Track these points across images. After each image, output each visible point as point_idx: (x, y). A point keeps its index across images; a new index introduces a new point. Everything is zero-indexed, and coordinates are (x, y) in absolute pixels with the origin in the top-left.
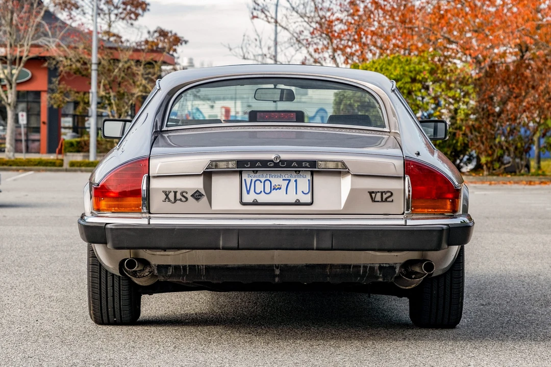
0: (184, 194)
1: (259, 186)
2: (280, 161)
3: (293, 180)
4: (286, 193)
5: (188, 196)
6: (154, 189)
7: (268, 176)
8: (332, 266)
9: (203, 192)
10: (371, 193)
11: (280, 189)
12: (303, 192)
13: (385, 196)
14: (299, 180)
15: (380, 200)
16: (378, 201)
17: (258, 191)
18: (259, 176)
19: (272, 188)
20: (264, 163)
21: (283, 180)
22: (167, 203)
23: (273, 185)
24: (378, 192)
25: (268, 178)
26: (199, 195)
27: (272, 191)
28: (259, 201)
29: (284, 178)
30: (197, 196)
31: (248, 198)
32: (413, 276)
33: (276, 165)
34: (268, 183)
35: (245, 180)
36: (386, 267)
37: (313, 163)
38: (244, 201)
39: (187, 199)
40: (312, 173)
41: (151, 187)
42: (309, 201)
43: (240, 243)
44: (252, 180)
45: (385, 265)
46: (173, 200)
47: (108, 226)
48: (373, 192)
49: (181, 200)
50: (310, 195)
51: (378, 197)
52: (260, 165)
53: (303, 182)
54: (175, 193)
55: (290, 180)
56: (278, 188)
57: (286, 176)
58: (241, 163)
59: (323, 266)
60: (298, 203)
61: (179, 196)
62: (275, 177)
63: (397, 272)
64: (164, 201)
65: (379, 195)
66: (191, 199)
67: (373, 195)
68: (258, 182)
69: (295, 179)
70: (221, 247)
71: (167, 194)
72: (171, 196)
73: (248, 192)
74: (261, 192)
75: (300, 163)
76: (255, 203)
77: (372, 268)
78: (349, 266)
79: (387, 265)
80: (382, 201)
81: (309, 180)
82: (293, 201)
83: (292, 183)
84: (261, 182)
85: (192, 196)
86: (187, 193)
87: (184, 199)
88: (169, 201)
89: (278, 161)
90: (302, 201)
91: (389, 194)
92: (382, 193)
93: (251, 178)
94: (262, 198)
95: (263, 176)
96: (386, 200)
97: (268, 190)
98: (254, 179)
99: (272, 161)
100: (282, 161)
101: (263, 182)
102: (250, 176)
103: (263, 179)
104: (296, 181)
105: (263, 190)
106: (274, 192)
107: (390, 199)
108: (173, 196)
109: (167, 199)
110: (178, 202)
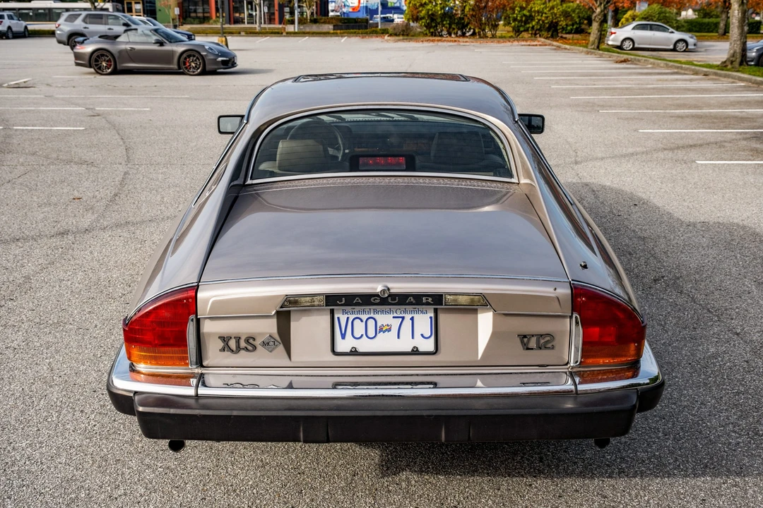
0: (251, 341)
1: (359, 328)
2: (389, 296)
3: (408, 317)
4: (399, 337)
6: (206, 333)
7: (372, 311)
9: (277, 338)
10: (522, 338)
11: (389, 330)
12: (422, 335)
13: (543, 341)
14: (417, 317)
15: (535, 346)
16: (532, 349)
17: (357, 335)
18: (359, 312)
19: (378, 328)
20: (366, 299)
21: (394, 317)
22: (227, 353)
23: (379, 325)
24: (533, 336)
25: (372, 315)
26: (272, 343)
27: (378, 335)
28: (361, 350)
29: (395, 315)
31: (343, 345)
33: (383, 301)
34: (371, 322)
35: (338, 318)
37: (438, 298)
38: (339, 349)
39: (255, 348)
40: (436, 311)
41: (202, 332)
42: (431, 348)
43: (329, 435)
44: (348, 318)
46: (235, 350)
48: (525, 336)
49: (246, 349)
50: (433, 339)
51: (533, 343)
52: (360, 301)
53: (423, 321)
54: (238, 339)
55: (403, 318)
56: (386, 330)
57: (398, 312)
58: (331, 299)
60: (415, 352)
61: (243, 344)
62: (382, 312)
64: (223, 350)
65: (534, 340)
66: (261, 349)
67: (526, 340)
68: (357, 322)
69: (411, 316)
72: (232, 344)
73: (343, 336)
74: (362, 335)
75: (419, 298)
76: (354, 352)
80: (538, 348)
81: (431, 318)
82: (409, 350)
83: (407, 322)
84: (362, 321)
85: (262, 343)
86: (254, 339)
87: (250, 348)
88: (231, 350)
89: (386, 295)
90: (421, 349)
91: (548, 338)
92: (538, 337)
93: (346, 316)
94: (364, 345)
95: (364, 312)
96: (544, 347)
97: (371, 333)
98: (352, 317)
99: (378, 295)
100: (393, 296)
101: (364, 321)
102: (344, 312)
103: (364, 317)
104: (412, 319)
105: (364, 333)
106: (380, 335)
107: (549, 345)
108: (234, 344)
109: (226, 348)
110: (242, 351)
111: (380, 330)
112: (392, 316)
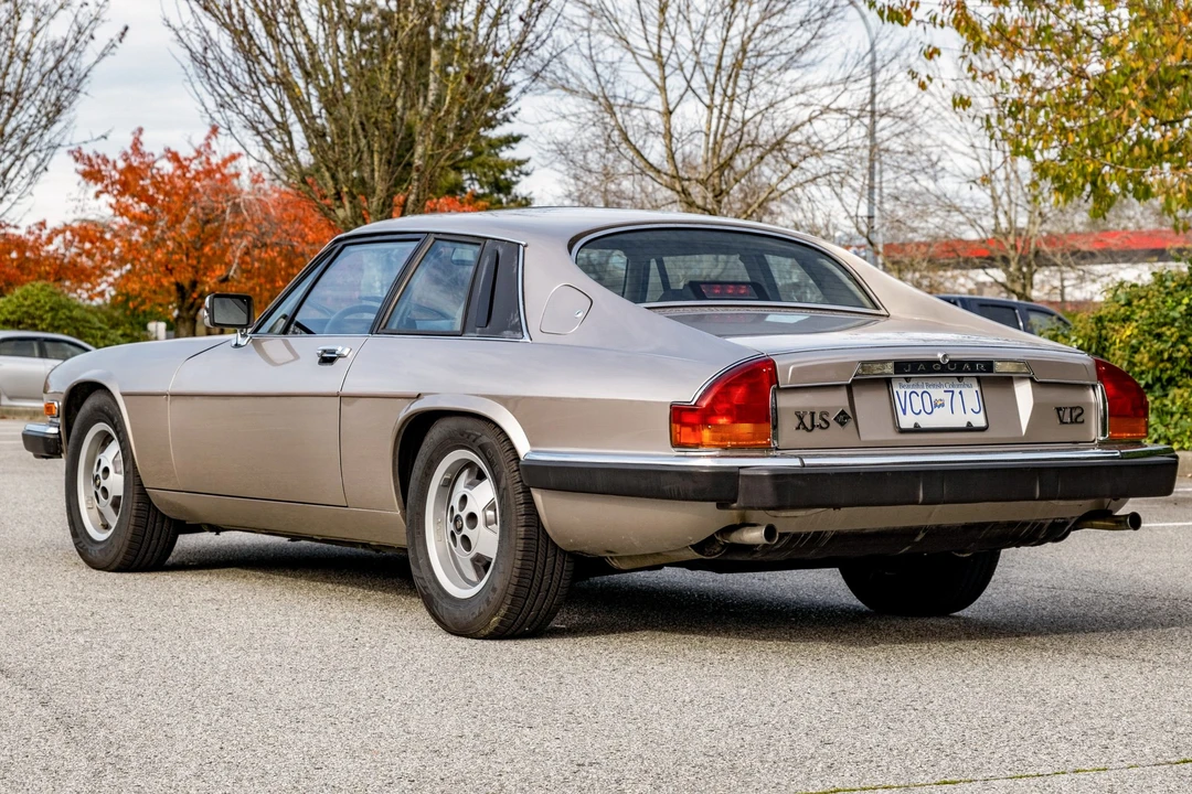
0: (825, 417)
1: (916, 400)
3: (957, 391)
4: (953, 413)
5: (831, 419)
6: (785, 408)
7: (925, 385)
10: (1059, 409)
11: (943, 405)
12: (973, 410)
13: (1074, 415)
14: (964, 390)
15: (1069, 420)
16: (1067, 423)
17: (916, 410)
18: (913, 386)
19: (933, 404)
20: (927, 366)
21: (945, 391)
22: (802, 432)
23: (933, 400)
24: (1067, 408)
25: (925, 390)
27: (934, 410)
28: (923, 425)
29: (945, 389)
30: (843, 418)
31: (906, 422)
33: (943, 368)
35: (897, 393)
37: (989, 365)
38: (904, 425)
39: (829, 425)
40: (984, 381)
41: (779, 405)
42: (983, 424)
44: (905, 392)
46: (810, 428)
47: (742, 472)
48: (1061, 409)
49: (820, 426)
50: (982, 414)
51: (1067, 417)
52: (924, 368)
53: (970, 395)
54: (813, 414)
55: (953, 392)
56: (940, 405)
57: (948, 386)
58: (900, 365)
60: (969, 428)
61: (817, 421)
62: (933, 386)
64: (798, 428)
65: (1067, 413)
66: (834, 425)
67: (1061, 413)
68: (914, 395)
69: (960, 390)
70: (921, 500)
71: (800, 416)
72: (807, 420)
73: (905, 414)
74: (921, 410)
75: (973, 365)
76: (917, 430)
80: (1072, 422)
81: (977, 392)
82: (964, 425)
83: (957, 396)
84: (918, 395)
85: (836, 419)
86: (827, 414)
87: (824, 425)
88: (805, 428)
89: (947, 362)
90: (974, 425)
91: (1079, 411)
92: (1071, 409)
93: (903, 390)
94: (926, 421)
95: (918, 386)
96: (1076, 422)
97: (929, 409)
98: (908, 391)
100: (952, 363)
101: (920, 395)
102: (901, 386)
103: (919, 391)
104: (960, 393)
105: (922, 408)
106: (936, 410)
107: (1081, 419)
108: (809, 421)
109: (801, 425)
110: (816, 429)
111: (936, 405)
112: (942, 390)
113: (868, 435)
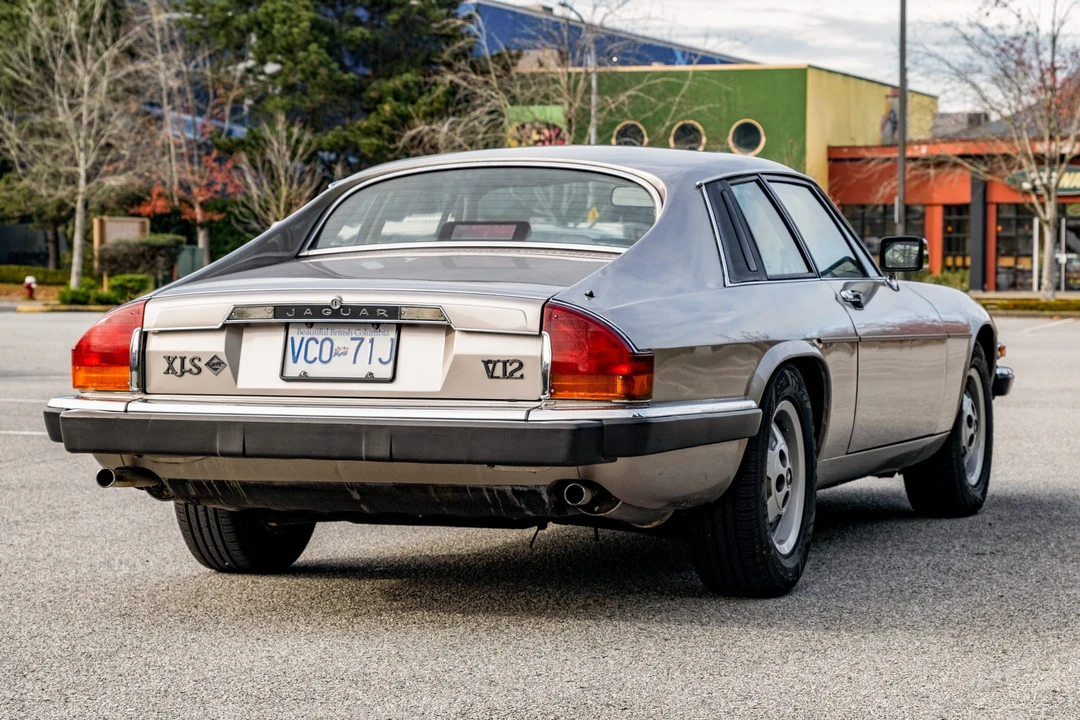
0: (196, 361)
1: (313, 350)
2: (341, 307)
3: (367, 339)
4: (354, 362)
5: (201, 364)
6: (153, 352)
7: (330, 331)
8: (436, 487)
9: (224, 358)
10: (486, 363)
11: (345, 354)
12: (380, 360)
13: (510, 369)
14: (377, 339)
15: (501, 374)
16: (498, 377)
17: (310, 358)
18: (314, 333)
19: (334, 351)
20: (317, 310)
21: (352, 339)
22: (171, 376)
23: (335, 347)
24: (499, 361)
25: (329, 336)
26: (217, 364)
27: (333, 359)
28: (311, 374)
29: (354, 336)
30: (215, 364)
31: (293, 370)
32: (596, 509)
33: (336, 314)
34: (327, 344)
35: (292, 339)
36: (523, 491)
37: (393, 311)
38: (289, 373)
39: (199, 370)
40: (399, 328)
41: (147, 349)
42: (389, 375)
43: (246, 445)
44: (303, 339)
45: (521, 489)
46: (179, 372)
47: (64, 413)
48: (489, 362)
49: (190, 371)
50: (391, 365)
51: (499, 371)
52: (310, 313)
53: (384, 341)
54: (183, 360)
55: (362, 340)
56: (342, 353)
57: (358, 332)
58: (280, 310)
59: (424, 488)
60: (370, 379)
61: (188, 365)
62: (340, 334)
63: (547, 500)
65: (500, 366)
66: (206, 370)
67: (491, 366)
68: (312, 343)
69: (370, 337)
70: (218, 452)
71: (170, 360)
72: (177, 365)
73: (295, 360)
74: (316, 359)
75: (372, 310)
76: (304, 378)
77: (502, 493)
78: (463, 489)
79: (525, 489)
80: (505, 376)
81: (392, 340)
82: (363, 375)
83: (366, 345)
84: (317, 343)
85: (207, 364)
87: (195, 370)
88: (174, 372)
89: (338, 307)
90: (377, 376)
91: (516, 365)
92: (505, 363)
93: (302, 336)
94: (316, 370)
95: (321, 333)
96: (511, 376)
97: (325, 357)
98: (307, 337)
99: (329, 307)
100: (345, 308)
101: (320, 341)
102: (299, 332)
103: (320, 338)
104: (372, 341)
105: (318, 356)
106: (335, 359)
107: (518, 374)
108: (178, 366)
109: (170, 370)
110: (187, 374)
112: (349, 337)
113: (245, 382)
